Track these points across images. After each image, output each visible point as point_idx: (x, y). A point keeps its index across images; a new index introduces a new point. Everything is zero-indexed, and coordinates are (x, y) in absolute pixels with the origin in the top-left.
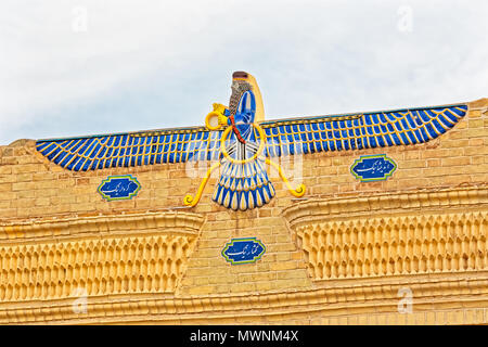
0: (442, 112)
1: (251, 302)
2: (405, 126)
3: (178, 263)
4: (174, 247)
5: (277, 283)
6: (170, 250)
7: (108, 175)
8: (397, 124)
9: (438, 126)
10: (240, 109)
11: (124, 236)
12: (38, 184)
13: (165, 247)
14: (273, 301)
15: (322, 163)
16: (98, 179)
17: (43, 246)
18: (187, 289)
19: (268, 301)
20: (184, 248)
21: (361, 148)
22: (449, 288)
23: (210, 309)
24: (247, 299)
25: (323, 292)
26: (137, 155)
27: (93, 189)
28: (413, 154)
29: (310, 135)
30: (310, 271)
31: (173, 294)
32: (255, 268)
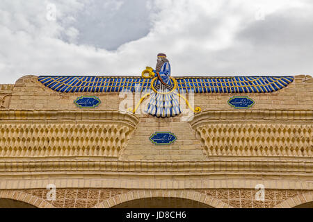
0: (280, 79)
1: (166, 167)
2: (259, 83)
3: (122, 141)
4: (121, 132)
5: (184, 156)
6: (118, 133)
7: (81, 95)
8: (254, 82)
9: (278, 85)
10: (162, 70)
11: (91, 123)
12: (37, 97)
13: (115, 131)
14: (181, 167)
15: (211, 98)
16: (74, 97)
18: (127, 156)
19: (176, 167)
20: (126, 134)
21: (233, 92)
23: (139, 170)
24: (164, 164)
25: (213, 163)
26: (100, 86)
27: (72, 102)
29: (203, 84)
30: (205, 151)
31: (117, 158)
32: (171, 147)
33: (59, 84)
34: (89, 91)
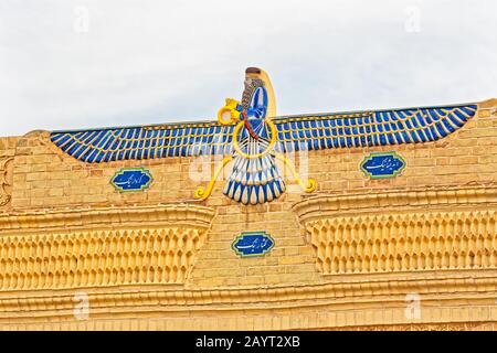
0: (451, 112)
1: (259, 295)
2: (415, 124)
3: (189, 255)
4: (185, 240)
5: (286, 276)
6: (180, 241)
7: (121, 167)
8: (407, 122)
10: (252, 105)
11: (136, 227)
12: (52, 175)
13: (176, 239)
14: (281, 295)
15: (332, 159)
16: (111, 171)
17: (55, 236)
18: (196, 281)
19: (276, 295)
20: (195, 241)
21: (371, 145)
22: (455, 285)
23: (219, 301)
24: (256, 292)
25: (330, 287)
26: (150, 148)
27: (106, 181)
28: (422, 153)
29: (321, 131)
30: (318, 265)
31: (182, 285)
32: (265, 261)
33: (85, 148)
34: (133, 157)
